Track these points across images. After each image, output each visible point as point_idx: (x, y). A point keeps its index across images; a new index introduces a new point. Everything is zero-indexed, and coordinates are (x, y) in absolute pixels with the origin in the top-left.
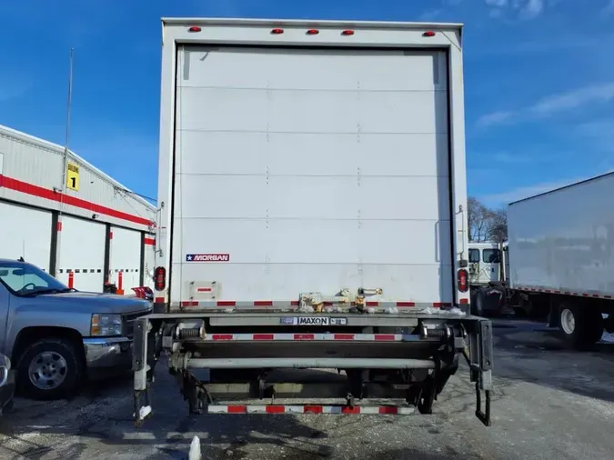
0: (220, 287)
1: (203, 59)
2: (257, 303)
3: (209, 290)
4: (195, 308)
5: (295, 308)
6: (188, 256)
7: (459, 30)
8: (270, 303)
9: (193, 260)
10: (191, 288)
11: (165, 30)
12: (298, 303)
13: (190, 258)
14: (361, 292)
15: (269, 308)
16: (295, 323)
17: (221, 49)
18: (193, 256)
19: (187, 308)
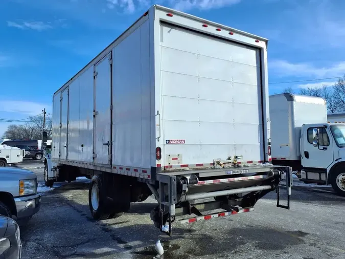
0: (181, 158)
1: (169, 32)
2: (197, 165)
3: (177, 159)
4: (171, 169)
5: (212, 166)
6: (167, 141)
7: (266, 42)
8: (202, 165)
9: (169, 143)
10: (169, 158)
11: (157, 11)
12: (213, 164)
13: (167, 142)
14: (236, 157)
15: (202, 167)
16: (231, 174)
17: (177, 28)
18: (169, 141)
19: (167, 169)
